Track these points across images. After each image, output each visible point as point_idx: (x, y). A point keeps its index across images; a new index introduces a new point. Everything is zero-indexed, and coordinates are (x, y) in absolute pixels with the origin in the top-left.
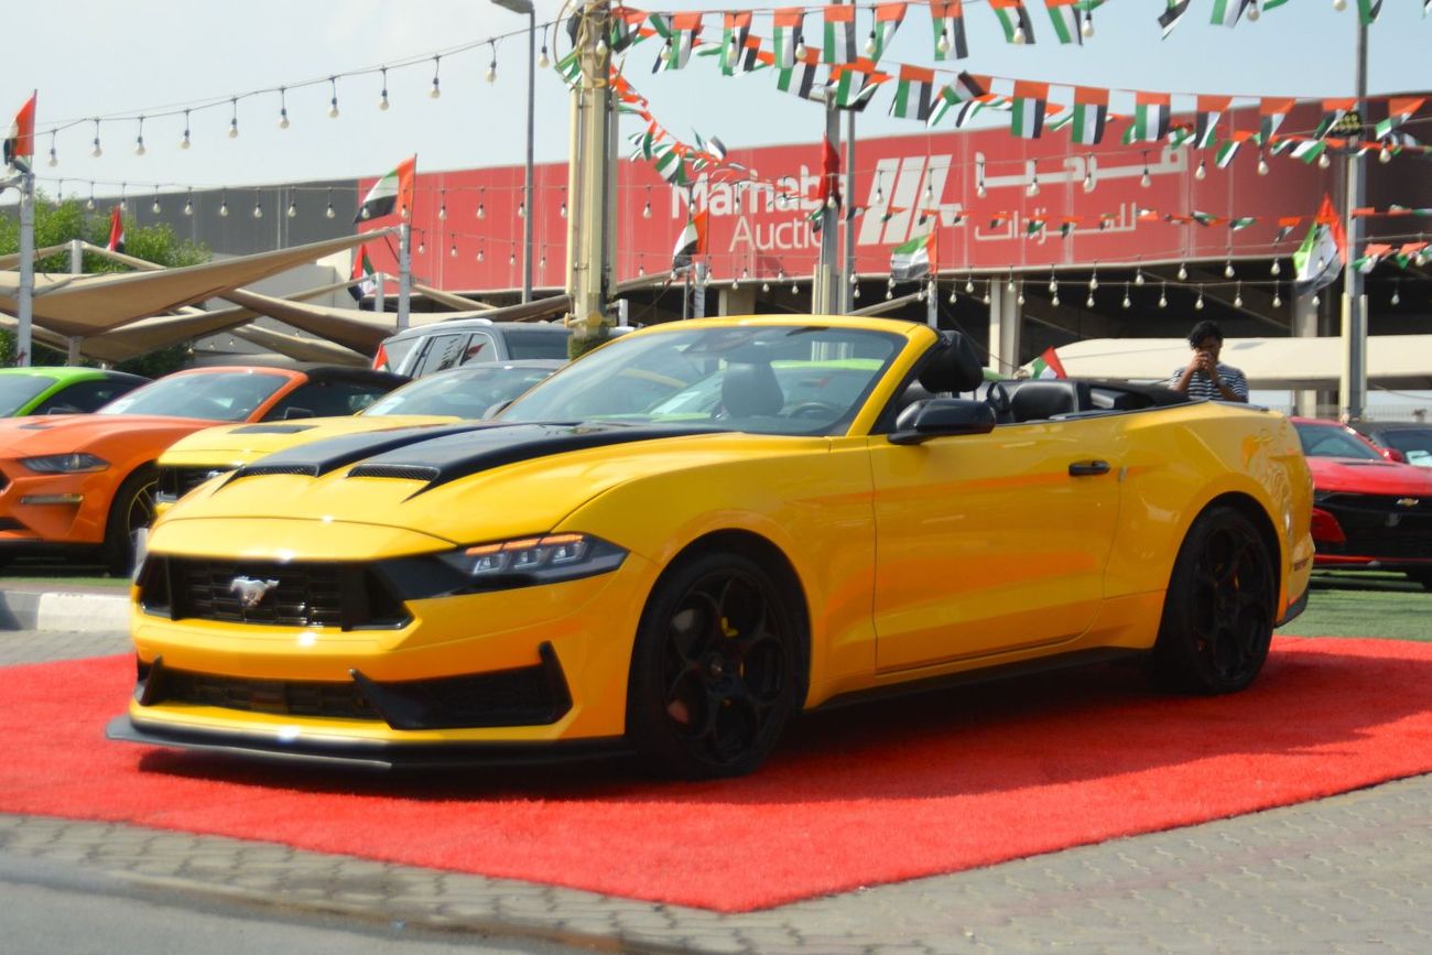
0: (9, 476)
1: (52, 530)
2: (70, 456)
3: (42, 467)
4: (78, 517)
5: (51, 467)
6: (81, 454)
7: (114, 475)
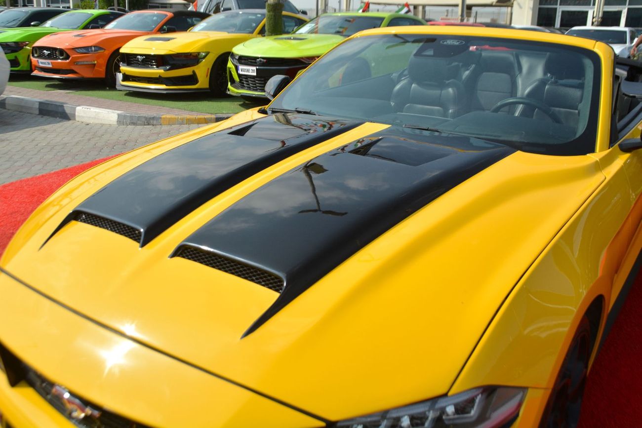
0: (70, 55)
1: (87, 74)
2: (91, 47)
3: (81, 51)
4: (96, 68)
5: (84, 51)
6: (94, 46)
7: (107, 53)
